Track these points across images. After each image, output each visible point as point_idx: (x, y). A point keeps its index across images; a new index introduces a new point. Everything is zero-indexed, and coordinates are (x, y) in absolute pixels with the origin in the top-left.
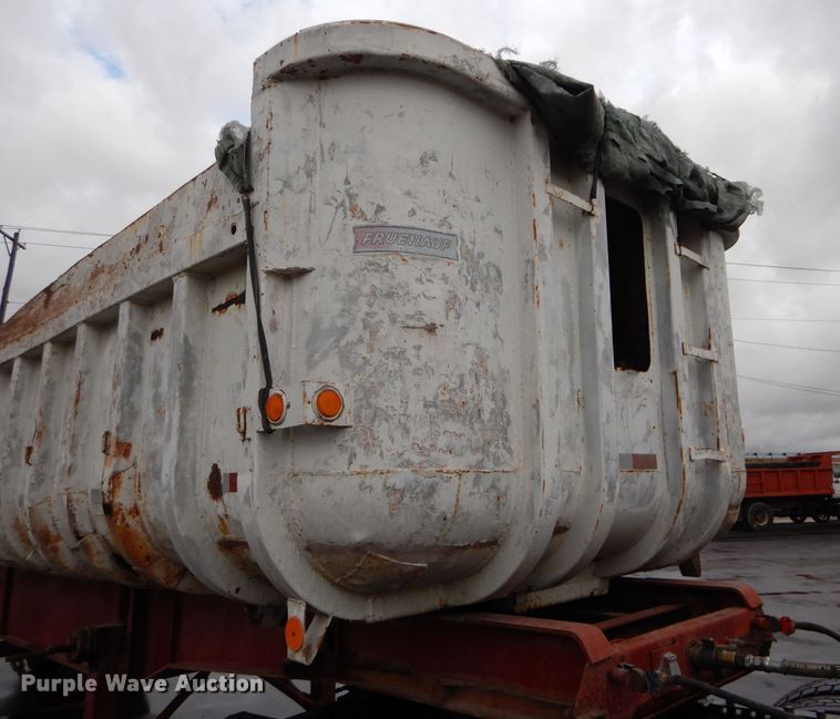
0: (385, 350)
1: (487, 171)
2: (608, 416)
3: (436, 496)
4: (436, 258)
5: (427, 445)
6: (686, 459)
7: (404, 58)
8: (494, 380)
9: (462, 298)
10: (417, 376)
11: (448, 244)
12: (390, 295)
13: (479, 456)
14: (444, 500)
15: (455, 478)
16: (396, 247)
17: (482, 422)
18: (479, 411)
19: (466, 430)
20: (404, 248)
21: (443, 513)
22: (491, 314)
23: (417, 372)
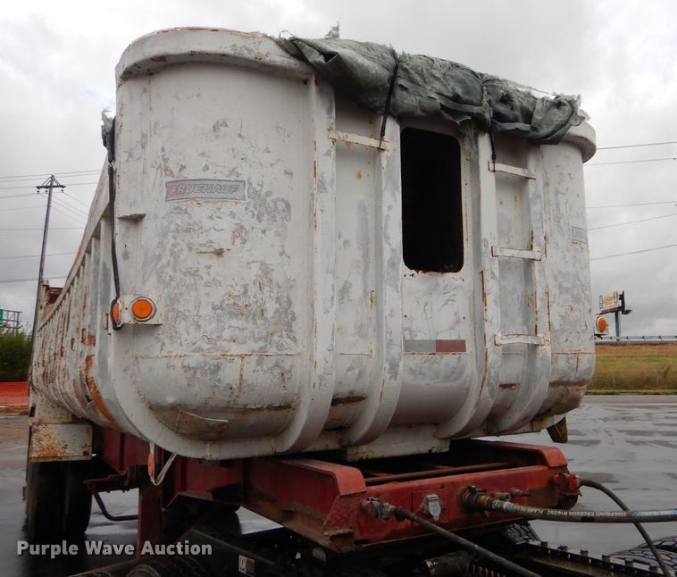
0: (184, 270)
1: (277, 127)
2: (392, 311)
3: (221, 372)
4: (224, 199)
5: (214, 336)
6: (489, 345)
7: (192, 54)
8: (279, 287)
9: (248, 227)
10: (207, 288)
11: (236, 188)
12: (188, 230)
13: (262, 344)
14: (229, 375)
15: (239, 361)
16: (193, 195)
17: (266, 319)
18: (262, 311)
19: (250, 326)
20: (199, 195)
21: (229, 384)
22: (278, 238)
23: (207, 285)
